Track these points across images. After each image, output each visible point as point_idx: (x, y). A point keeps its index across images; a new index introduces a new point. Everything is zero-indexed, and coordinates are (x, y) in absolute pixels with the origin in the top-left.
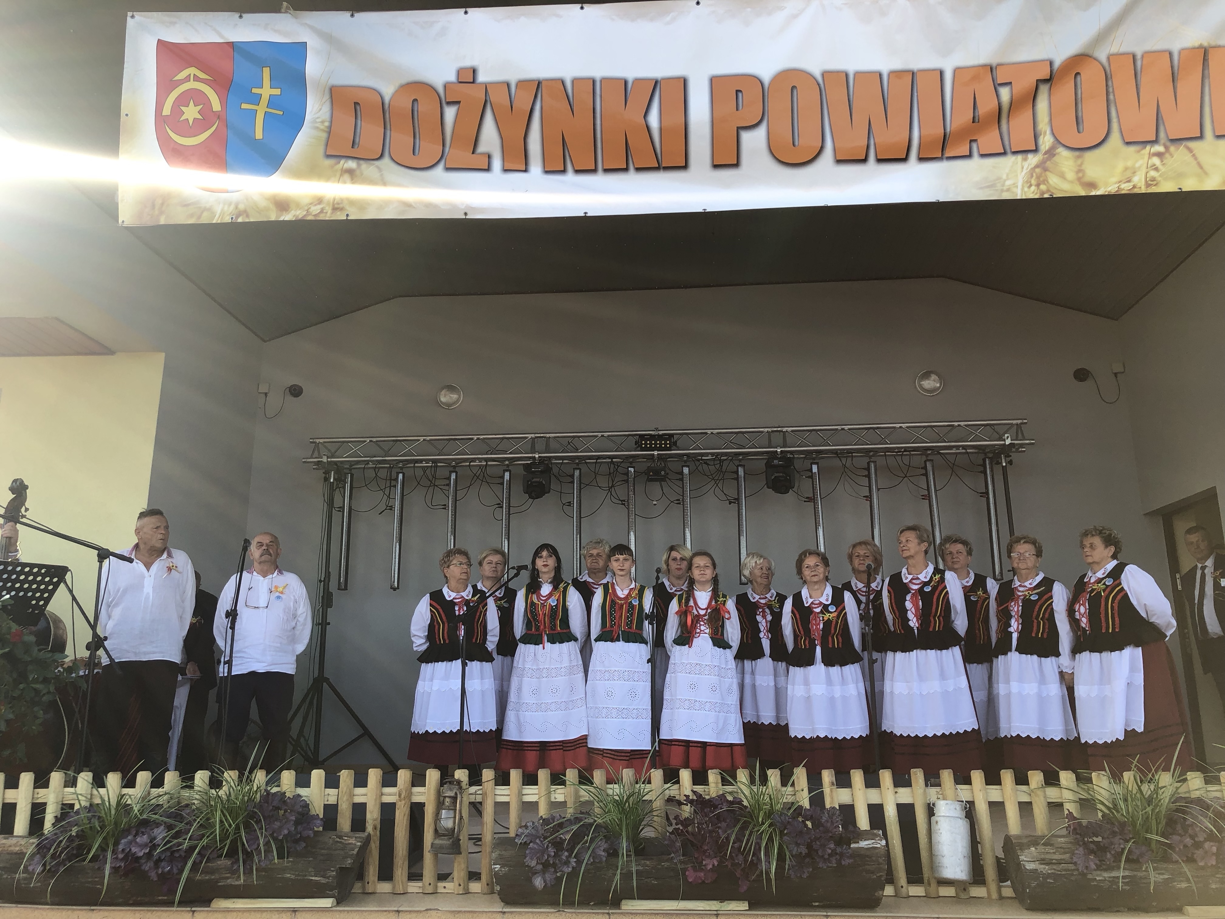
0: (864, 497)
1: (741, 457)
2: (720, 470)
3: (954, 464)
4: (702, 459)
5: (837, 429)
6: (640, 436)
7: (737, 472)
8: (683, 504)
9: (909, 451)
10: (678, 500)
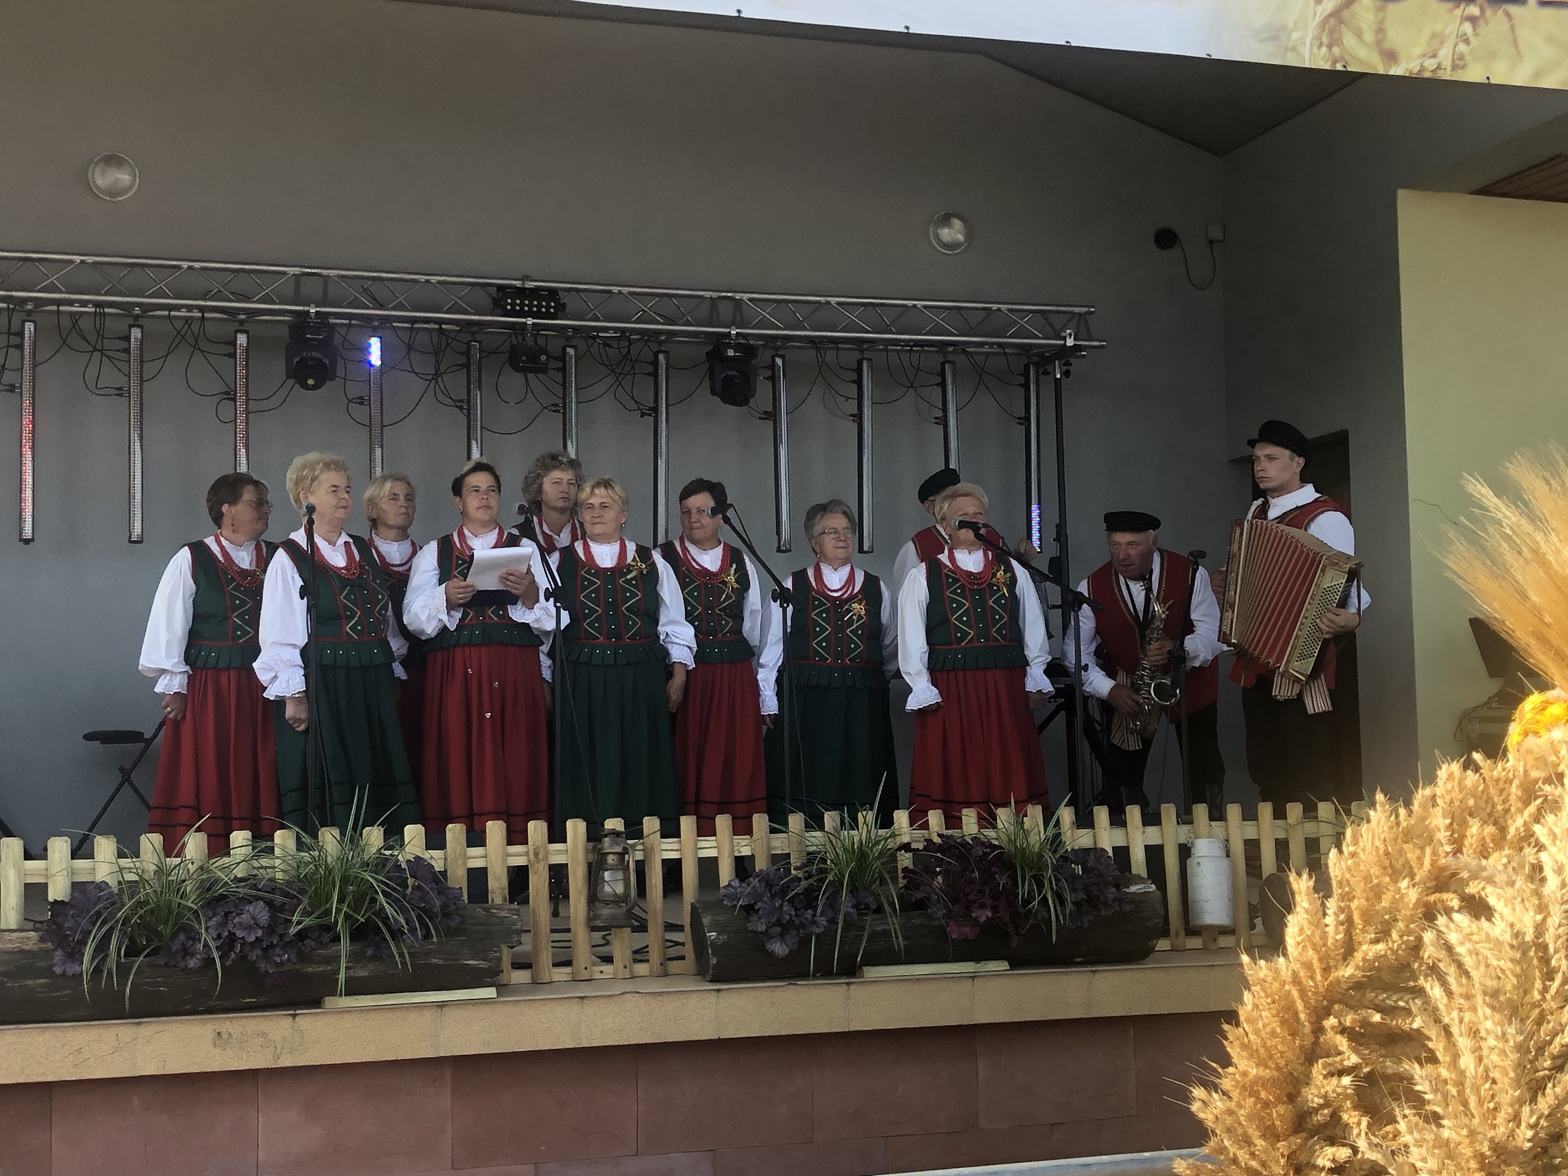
0: (851, 415)
1: (663, 338)
2: (626, 356)
3: (982, 369)
4: (598, 337)
5: (819, 302)
6: (501, 288)
7: (655, 363)
8: (564, 414)
9: (921, 346)
10: (554, 405)
